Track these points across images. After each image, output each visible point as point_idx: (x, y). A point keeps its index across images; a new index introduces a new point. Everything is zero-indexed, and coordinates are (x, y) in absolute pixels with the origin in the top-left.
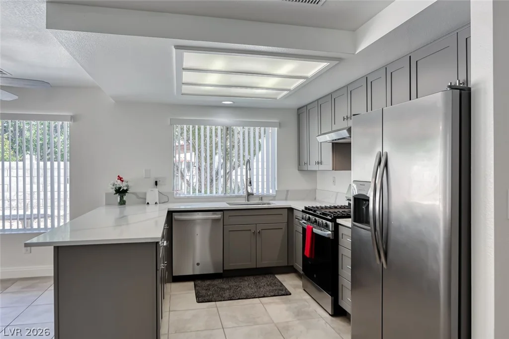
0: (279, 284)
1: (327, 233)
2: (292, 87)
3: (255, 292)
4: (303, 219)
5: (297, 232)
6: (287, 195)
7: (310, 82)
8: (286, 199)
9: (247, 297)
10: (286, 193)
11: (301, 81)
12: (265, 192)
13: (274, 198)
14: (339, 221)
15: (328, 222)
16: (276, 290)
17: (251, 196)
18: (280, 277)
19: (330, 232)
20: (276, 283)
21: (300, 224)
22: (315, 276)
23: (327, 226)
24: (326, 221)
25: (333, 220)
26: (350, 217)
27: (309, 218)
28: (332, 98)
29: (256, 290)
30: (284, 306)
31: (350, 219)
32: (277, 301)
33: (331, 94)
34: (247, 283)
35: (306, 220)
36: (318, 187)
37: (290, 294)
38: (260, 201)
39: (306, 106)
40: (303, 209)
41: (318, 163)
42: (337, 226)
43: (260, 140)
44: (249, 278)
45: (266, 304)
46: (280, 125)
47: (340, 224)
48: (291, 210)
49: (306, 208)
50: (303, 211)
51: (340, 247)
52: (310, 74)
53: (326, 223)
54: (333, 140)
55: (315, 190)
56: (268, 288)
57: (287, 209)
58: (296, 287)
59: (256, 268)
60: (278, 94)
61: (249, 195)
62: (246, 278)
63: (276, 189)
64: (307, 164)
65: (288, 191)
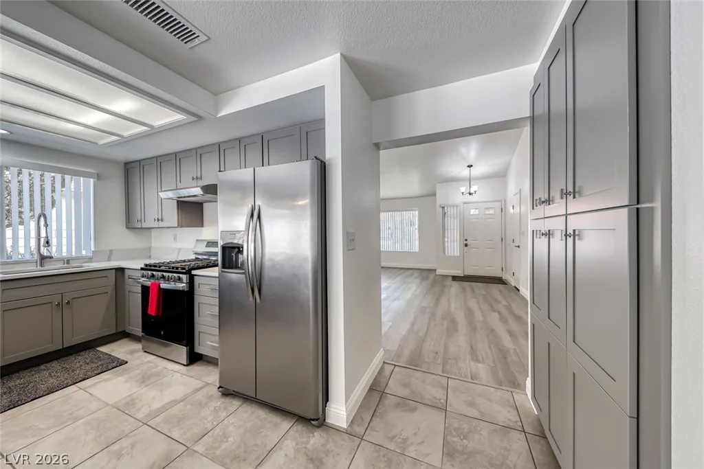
0: (106, 356)
1: (182, 286)
2: (126, 134)
3: (66, 379)
4: (143, 277)
5: (131, 294)
6: (110, 255)
7: (155, 132)
8: (109, 260)
9: (51, 391)
10: (109, 253)
11: (142, 128)
12: (74, 254)
13: (90, 260)
14: (194, 272)
15: (181, 275)
16: (102, 365)
17: (49, 259)
18: (104, 349)
19: (185, 285)
20: (100, 357)
21: (138, 283)
22: (162, 333)
23: (180, 279)
24: (178, 275)
25: (188, 272)
26: (217, 266)
27: (153, 276)
28: (177, 158)
29: (66, 375)
30: (121, 379)
31: (217, 268)
32: (107, 377)
33: (176, 154)
34: (46, 373)
35: (148, 278)
36: (154, 245)
37: (127, 362)
38: (65, 265)
39: (139, 161)
40: (143, 266)
41: (158, 220)
42: (192, 278)
43: (53, 194)
44: (48, 365)
45: (89, 387)
46: (98, 177)
47: (196, 275)
48: (120, 271)
49: (146, 265)
50: (142, 269)
51: (195, 296)
52: (158, 123)
53: (179, 277)
54: (178, 198)
55: (150, 249)
56: (88, 367)
57: (114, 270)
58: (132, 352)
59: (63, 349)
60: (102, 138)
61: (43, 259)
62: (43, 367)
63: (93, 249)
64: (141, 221)
65: (111, 251)
